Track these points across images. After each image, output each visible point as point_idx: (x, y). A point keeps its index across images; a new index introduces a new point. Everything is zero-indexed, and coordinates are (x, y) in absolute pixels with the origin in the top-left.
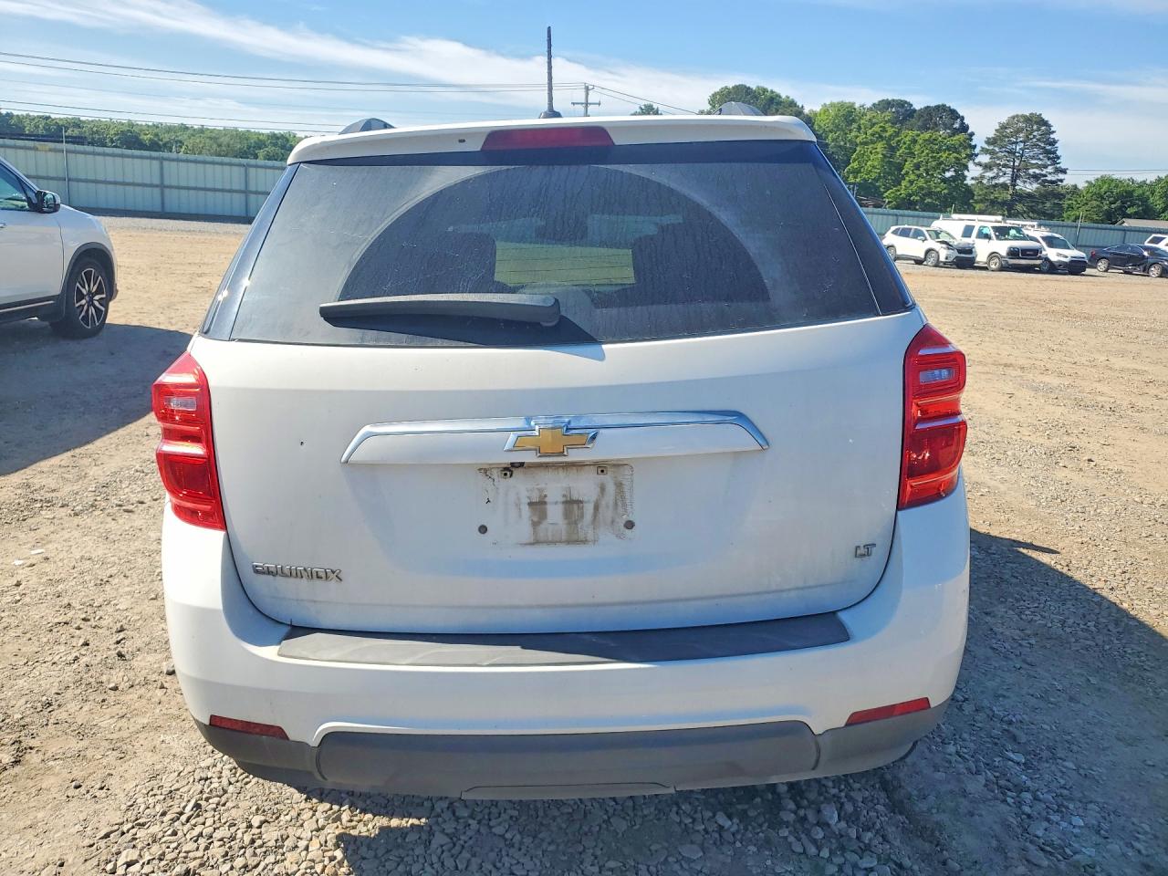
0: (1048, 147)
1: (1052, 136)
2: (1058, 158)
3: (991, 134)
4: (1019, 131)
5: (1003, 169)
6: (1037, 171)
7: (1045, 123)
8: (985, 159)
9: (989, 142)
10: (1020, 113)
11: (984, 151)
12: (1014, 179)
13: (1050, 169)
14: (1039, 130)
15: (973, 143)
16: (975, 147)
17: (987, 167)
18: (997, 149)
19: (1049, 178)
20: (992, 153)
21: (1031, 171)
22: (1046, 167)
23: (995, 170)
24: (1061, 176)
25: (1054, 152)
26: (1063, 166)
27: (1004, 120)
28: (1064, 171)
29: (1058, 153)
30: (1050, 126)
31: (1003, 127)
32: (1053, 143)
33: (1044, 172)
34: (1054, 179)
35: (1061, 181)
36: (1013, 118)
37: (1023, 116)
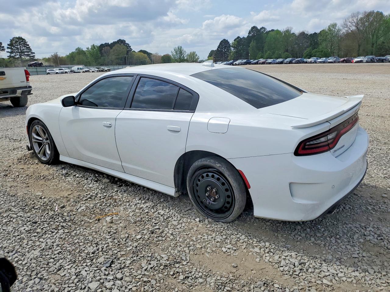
0: (28, 47)
1: (27, 43)
2: (31, 49)
3: (9, 43)
4: (16, 42)
5: (17, 53)
6: (27, 53)
7: (24, 39)
8: (9, 50)
9: (8, 45)
10: (15, 37)
11: (8, 48)
12: (20, 55)
13: (30, 53)
14: (22, 41)
15: (2, 46)
16: (3, 47)
17: (11, 53)
18: (12, 47)
19: (31, 55)
20: (11, 48)
21: (25, 53)
22: (29, 52)
23: (14, 54)
24: (34, 55)
25: (29, 48)
26: (33, 52)
27: (11, 39)
28: (34, 53)
29: (31, 48)
30: (25, 40)
31: (11, 41)
32: (28, 45)
33: (29, 54)
34: (32, 55)
35: (35, 56)
36: (14, 38)
37: (16, 37)
